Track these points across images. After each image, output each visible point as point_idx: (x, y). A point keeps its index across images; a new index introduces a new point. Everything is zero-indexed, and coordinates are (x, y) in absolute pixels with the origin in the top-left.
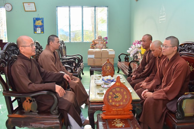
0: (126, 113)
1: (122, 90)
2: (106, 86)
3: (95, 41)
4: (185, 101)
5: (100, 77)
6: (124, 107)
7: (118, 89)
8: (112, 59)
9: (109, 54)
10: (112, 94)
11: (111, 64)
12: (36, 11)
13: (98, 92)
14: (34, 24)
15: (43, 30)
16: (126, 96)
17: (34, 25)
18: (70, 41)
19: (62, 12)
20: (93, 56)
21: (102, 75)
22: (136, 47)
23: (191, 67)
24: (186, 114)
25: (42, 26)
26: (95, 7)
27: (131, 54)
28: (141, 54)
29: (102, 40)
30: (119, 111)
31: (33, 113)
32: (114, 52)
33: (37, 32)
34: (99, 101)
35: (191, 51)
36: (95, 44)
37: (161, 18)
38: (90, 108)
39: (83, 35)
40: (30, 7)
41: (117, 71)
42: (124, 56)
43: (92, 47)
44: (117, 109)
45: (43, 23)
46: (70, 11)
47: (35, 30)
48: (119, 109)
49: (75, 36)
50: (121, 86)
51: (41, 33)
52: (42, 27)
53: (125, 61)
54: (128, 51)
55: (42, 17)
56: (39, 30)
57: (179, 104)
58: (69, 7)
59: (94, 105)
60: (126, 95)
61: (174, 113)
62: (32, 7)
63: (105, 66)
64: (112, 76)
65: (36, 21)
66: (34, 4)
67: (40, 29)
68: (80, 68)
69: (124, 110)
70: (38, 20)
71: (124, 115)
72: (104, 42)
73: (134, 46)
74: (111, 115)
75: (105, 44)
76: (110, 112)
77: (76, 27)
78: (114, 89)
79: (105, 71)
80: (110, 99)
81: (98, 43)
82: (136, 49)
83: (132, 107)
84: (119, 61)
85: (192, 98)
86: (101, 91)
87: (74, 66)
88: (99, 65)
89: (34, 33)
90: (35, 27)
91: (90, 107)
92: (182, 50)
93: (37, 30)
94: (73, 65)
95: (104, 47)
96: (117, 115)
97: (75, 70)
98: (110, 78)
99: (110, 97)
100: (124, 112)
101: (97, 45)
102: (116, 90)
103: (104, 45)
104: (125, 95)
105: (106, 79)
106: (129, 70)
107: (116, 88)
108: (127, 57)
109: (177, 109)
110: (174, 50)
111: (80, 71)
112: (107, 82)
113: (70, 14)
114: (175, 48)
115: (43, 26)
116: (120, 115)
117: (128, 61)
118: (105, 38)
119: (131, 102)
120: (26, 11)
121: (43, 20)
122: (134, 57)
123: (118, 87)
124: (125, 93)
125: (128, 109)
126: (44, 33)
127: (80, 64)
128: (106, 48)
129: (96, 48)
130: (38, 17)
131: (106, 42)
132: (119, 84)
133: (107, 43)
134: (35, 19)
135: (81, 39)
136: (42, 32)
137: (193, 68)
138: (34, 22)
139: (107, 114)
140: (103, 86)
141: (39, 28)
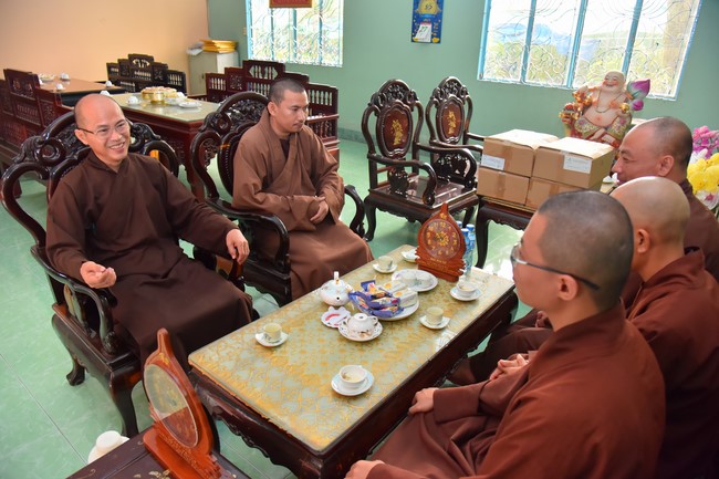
3: (588, 94)
9: (566, 167)
14: (415, 9)
15: (437, 33)
17: (414, 14)
20: (499, 163)
25: (436, 16)
36: (586, 107)
45: (442, 8)
47: (415, 30)
51: (431, 42)
52: (436, 21)
56: (425, 32)
67: (430, 26)
81: (598, 104)
88: (518, 205)
89: (412, 40)
90: (418, 19)
93: (420, 28)
101: (590, 113)
115: (441, 18)
118: (638, 84)
126: (439, 42)
133: (638, 106)
136: (436, 40)
138: (416, 4)
141: (429, 23)
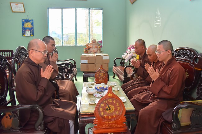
0: (119, 126)
1: (114, 101)
2: (99, 95)
3: (89, 45)
4: (180, 111)
5: (93, 84)
6: (117, 120)
7: (110, 101)
8: (107, 64)
9: (103, 59)
10: (103, 106)
11: (105, 71)
12: (25, 12)
13: (90, 103)
14: (22, 26)
15: (32, 33)
16: (119, 108)
17: (23, 28)
18: (63, 45)
19: (54, 14)
20: (86, 62)
21: (95, 83)
22: (132, 51)
23: (186, 73)
24: (183, 124)
25: (31, 28)
26: (89, 9)
27: (126, 59)
28: (136, 59)
29: (96, 44)
30: (111, 123)
31: (14, 130)
32: (109, 57)
33: (26, 35)
34: (91, 113)
35: (186, 57)
36: (89, 48)
37: (156, 22)
38: (80, 121)
39: (77, 38)
40: (19, 8)
41: (113, 76)
42: (119, 61)
43: (86, 51)
44: (109, 122)
45: (33, 26)
46: (62, 13)
47: (24, 33)
48: (112, 122)
49: (68, 40)
50: (113, 97)
51: (31, 36)
53: (121, 66)
54: (123, 56)
55: (32, 19)
56: (28, 33)
57: (174, 113)
58: (62, 9)
59: (85, 117)
60: (119, 106)
61: (169, 123)
62: (20, 8)
63: (98, 73)
64: (106, 84)
65: (25, 23)
66: (22, 4)
67: (29, 31)
68: (73, 74)
69: (117, 123)
70: (27, 22)
71: (118, 128)
72: (98, 46)
73: (129, 50)
74: (103, 129)
75: (100, 48)
76: (102, 125)
77: (69, 30)
78: (105, 100)
79: (98, 78)
80: (101, 112)
81: (92, 47)
82: (131, 54)
83: (126, 119)
84: (114, 65)
85: (187, 107)
86: (93, 101)
87: (66, 72)
88: (93, 71)
89: (23, 36)
90: (24, 29)
91: (81, 119)
92: (178, 56)
93: (26, 32)
94: (65, 70)
95: (98, 51)
96: (110, 128)
97: (67, 77)
98: (103, 87)
99: (101, 109)
100: (117, 125)
101: (91, 50)
102: (108, 101)
103: (98, 49)
104: (117, 106)
105: (99, 87)
106: (124, 76)
107: (108, 99)
108: (122, 61)
109: (173, 119)
110: (169, 54)
111: (73, 77)
112: (100, 91)
113: (62, 17)
114: (169, 52)
115: (33, 29)
116: (113, 128)
117: (124, 66)
118: (100, 42)
119: (124, 114)
120: (13, 12)
121: (33, 22)
122: (130, 61)
123: (110, 98)
124: (118, 104)
125: (122, 121)
126: (33, 36)
127: (73, 70)
128: (101, 52)
129: (90, 52)
130: (27, 19)
131: (100, 45)
132: (111, 95)
133: (101, 47)
134: (23, 21)
135: (75, 42)
137: (188, 74)
138: (23, 24)
139: (98, 128)
140: (96, 95)
141: (29, 30)
